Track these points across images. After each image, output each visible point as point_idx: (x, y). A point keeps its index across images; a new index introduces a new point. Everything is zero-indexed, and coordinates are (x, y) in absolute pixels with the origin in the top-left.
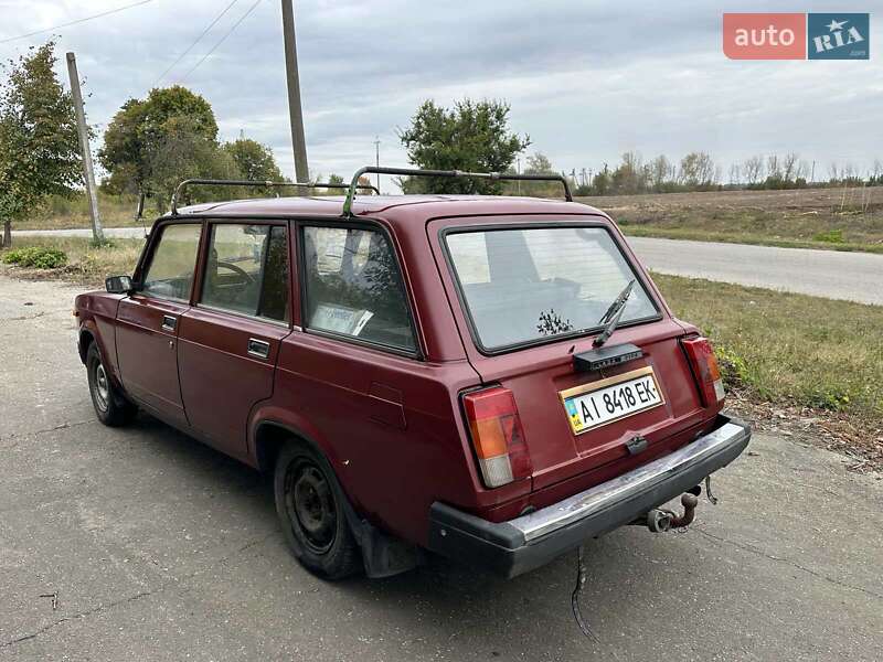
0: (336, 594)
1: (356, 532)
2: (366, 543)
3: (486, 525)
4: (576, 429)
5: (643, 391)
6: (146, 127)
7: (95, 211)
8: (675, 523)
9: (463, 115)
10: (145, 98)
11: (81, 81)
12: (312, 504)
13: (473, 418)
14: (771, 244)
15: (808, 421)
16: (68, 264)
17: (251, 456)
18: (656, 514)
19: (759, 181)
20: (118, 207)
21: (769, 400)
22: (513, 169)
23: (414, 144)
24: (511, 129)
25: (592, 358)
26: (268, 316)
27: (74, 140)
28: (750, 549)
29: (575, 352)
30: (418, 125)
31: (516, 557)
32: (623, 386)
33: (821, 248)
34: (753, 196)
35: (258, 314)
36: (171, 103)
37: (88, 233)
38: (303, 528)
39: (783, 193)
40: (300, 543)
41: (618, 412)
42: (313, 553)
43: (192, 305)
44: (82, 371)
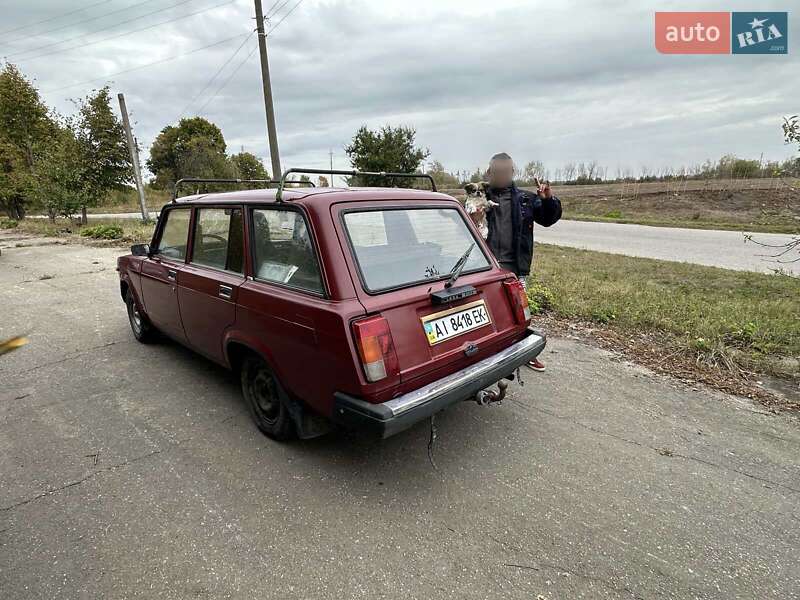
0: (282, 449)
1: (291, 411)
2: (297, 417)
3: (368, 406)
4: (431, 341)
5: (478, 315)
6: (177, 144)
7: (143, 200)
8: (494, 399)
9: (386, 136)
10: (176, 125)
11: (128, 113)
12: (265, 393)
13: (359, 337)
14: (578, 220)
15: (590, 330)
16: (124, 236)
17: (224, 360)
18: (482, 394)
19: (573, 179)
20: (161, 198)
21: (568, 318)
22: (420, 171)
23: (355, 155)
24: (417, 145)
25: (443, 296)
26: (232, 270)
27: (127, 153)
28: (546, 412)
29: (432, 291)
30: (357, 142)
31: (386, 425)
32: (464, 313)
33: (607, 221)
34: (568, 189)
35: (226, 269)
36: (194, 128)
37: (139, 216)
38: (261, 409)
39: (586, 187)
40: (259, 417)
41: (460, 330)
42: (267, 422)
43: (187, 263)
44: (124, 308)
